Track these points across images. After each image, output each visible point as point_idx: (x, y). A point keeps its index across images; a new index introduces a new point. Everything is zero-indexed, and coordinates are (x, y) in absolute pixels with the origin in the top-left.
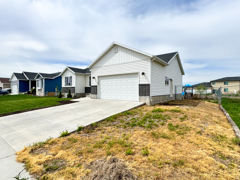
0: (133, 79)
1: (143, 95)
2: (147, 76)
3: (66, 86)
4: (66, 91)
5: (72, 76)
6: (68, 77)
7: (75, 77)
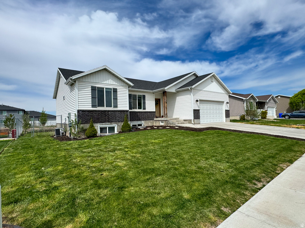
3: (96, 108)
4: (98, 119)
5: (118, 89)
6: (105, 89)
7: (126, 91)
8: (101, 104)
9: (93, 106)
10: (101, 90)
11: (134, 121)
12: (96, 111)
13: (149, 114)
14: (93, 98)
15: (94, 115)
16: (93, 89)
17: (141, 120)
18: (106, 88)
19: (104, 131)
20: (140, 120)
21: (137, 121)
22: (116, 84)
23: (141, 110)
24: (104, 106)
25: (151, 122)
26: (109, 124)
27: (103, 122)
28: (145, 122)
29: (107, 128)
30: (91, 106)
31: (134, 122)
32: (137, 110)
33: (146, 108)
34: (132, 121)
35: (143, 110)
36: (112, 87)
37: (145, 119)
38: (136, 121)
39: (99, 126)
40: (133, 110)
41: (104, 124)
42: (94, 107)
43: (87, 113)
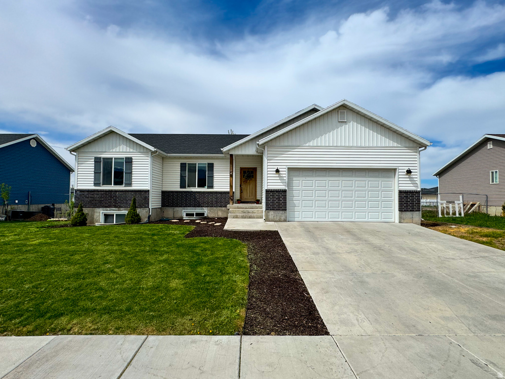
0: (381, 179)
1: (408, 211)
2: (414, 176)
3: (100, 186)
4: (101, 201)
5: (133, 158)
6: (113, 159)
7: (148, 161)
8: (107, 182)
9: (95, 184)
10: (108, 162)
11: (188, 206)
12: (97, 191)
13: (219, 195)
14: (96, 173)
15: (96, 196)
16: (97, 161)
17: (202, 207)
18: (115, 158)
19: (109, 219)
20: (199, 206)
21: (194, 208)
22: (132, 150)
23: (205, 189)
24: (111, 185)
25: (222, 210)
26: (116, 210)
27: (108, 207)
28: (210, 211)
29: (113, 215)
30: (93, 185)
31: (189, 208)
32: (196, 189)
33: (214, 185)
34: (184, 206)
35: (208, 188)
36: (124, 156)
37: (210, 205)
38: (192, 208)
39: (101, 212)
40: (188, 189)
41: (108, 209)
42: (97, 186)
43: (86, 193)
